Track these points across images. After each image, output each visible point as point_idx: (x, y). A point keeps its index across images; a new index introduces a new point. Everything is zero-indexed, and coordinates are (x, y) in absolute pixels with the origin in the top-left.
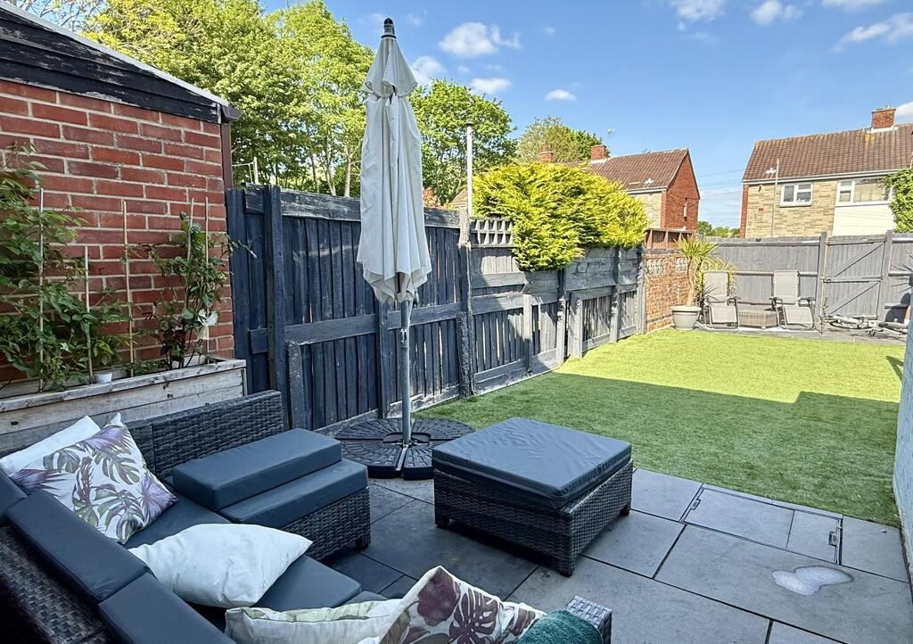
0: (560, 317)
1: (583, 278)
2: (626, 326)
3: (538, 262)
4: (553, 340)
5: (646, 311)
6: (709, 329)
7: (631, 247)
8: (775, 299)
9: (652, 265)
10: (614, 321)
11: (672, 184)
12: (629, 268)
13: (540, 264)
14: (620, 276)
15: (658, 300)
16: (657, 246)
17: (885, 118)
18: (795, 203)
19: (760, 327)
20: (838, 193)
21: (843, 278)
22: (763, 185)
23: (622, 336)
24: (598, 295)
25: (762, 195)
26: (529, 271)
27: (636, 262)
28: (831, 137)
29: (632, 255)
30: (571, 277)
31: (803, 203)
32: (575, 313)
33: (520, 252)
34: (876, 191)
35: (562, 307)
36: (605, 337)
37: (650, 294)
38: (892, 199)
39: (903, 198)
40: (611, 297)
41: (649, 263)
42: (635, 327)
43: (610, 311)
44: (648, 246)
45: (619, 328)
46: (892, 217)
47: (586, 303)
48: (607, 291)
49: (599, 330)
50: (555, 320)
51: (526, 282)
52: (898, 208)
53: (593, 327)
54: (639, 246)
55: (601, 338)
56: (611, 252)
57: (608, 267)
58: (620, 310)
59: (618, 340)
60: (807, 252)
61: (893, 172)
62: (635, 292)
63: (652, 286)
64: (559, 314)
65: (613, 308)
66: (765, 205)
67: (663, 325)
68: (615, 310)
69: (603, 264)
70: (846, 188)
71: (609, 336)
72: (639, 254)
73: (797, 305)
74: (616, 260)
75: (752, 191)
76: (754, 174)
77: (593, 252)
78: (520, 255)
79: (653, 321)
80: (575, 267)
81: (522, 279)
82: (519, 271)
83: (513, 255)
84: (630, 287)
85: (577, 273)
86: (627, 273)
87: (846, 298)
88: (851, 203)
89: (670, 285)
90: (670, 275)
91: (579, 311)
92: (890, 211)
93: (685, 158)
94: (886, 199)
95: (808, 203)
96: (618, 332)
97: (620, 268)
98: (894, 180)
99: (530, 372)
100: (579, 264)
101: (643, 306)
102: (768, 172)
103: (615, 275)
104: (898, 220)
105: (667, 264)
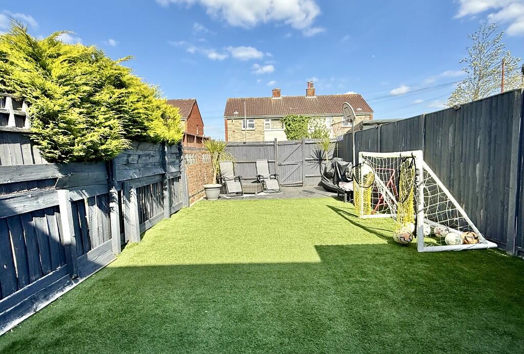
0: (112, 208)
1: (135, 169)
2: (175, 204)
3: (72, 151)
4: (106, 232)
5: (188, 190)
6: (227, 197)
7: (173, 144)
8: (259, 176)
9: (189, 158)
10: (166, 202)
11: (189, 116)
12: (174, 160)
13: (76, 154)
14: (167, 166)
15: (194, 182)
16: (191, 145)
17: (277, 93)
18: (248, 129)
19: (255, 193)
20: (265, 124)
21: (286, 163)
22: (234, 119)
23: (173, 211)
24: (151, 182)
25: (233, 124)
26: (62, 163)
27: (178, 155)
28: (258, 99)
29: (175, 150)
30: (122, 168)
31: (251, 129)
32: (129, 201)
33: (44, 138)
34: (278, 124)
35: (114, 198)
36: (160, 215)
37: (189, 178)
38: (285, 128)
39: (289, 128)
40: (163, 184)
41: (187, 156)
42: (182, 203)
43: (163, 194)
44: (185, 144)
45: (171, 206)
46: (286, 136)
47: (139, 190)
48: (158, 178)
49: (156, 211)
50: (107, 211)
51: (59, 175)
52: (288, 132)
53: (149, 210)
54: (179, 144)
55: (157, 217)
56: (158, 146)
57: (157, 159)
58: (170, 193)
59: (171, 215)
60: (269, 149)
61: (284, 116)
62: (179, 177)
63: (190, 172)
64: (111, 205)
65: (164, 192)
66: (236, 129)
67: (199, 198)
68: (166, 193)
69: (152, 156)
70: (267, 122)
71: (163, 213)
72: (180, 149)
73: (269, 178)
74: (163, 154)
75: (229, 122)
76: (229, 113)
77: (142, 146)
78: (44, 143)
79: (193, 196)
80: (125, 158)
81: (54, 172)
82: (46, 162)
83: (33, 143)
84: (175, 174)
85: (128, 163)
86: (173, 163)
87: (289, 173)
88: (270, 129)
89: (201, 172)
90: (200, 165)
91: (134, 198)
92: (285, 133)
93: (194, 104)
94: (283, 128)
95: (253, 129)
96: (170, 209)
97: (167, 159)
98: (285, 120)
99: (75, 278)
100: (129, 156)
101: (186, 187)
102: (235, 113)
103: (163, 165)
104: (288, 138)
105: (197, 157)
